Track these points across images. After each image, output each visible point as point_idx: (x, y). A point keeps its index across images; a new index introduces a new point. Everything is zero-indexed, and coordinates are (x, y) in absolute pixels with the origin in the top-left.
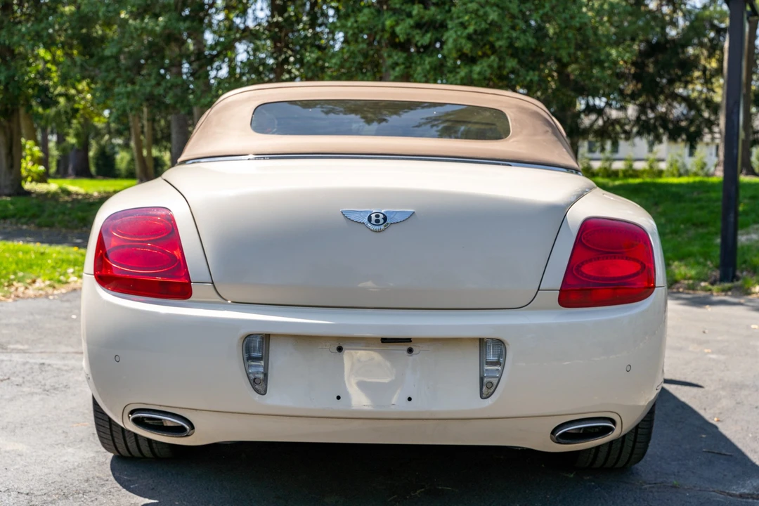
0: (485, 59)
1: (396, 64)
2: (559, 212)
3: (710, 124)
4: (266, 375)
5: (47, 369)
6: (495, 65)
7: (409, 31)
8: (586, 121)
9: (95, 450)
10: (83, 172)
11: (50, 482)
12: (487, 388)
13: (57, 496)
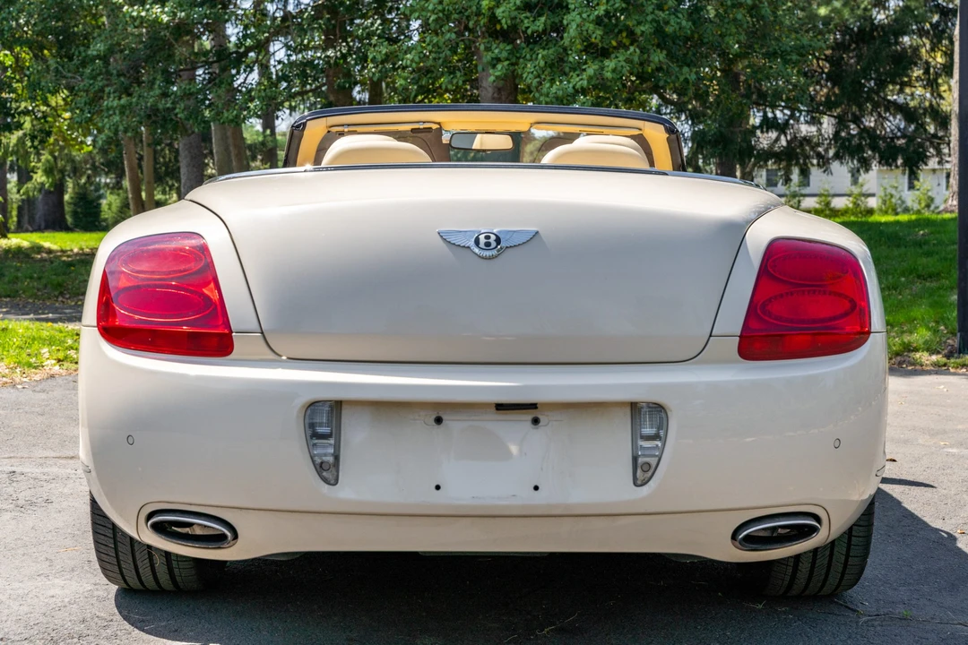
0: (621, 51)
1: (498, 60)
2: (735, 231)
3: (938, 142)
4: (337, 458)
5: (18, 479)
6: (636, 59)
7: (514, 14)
8: (765, 140)
9: (94, 582)
10: (56, 223)
11: (32, 624)
12: (642, 471)
13: (43, 641)
